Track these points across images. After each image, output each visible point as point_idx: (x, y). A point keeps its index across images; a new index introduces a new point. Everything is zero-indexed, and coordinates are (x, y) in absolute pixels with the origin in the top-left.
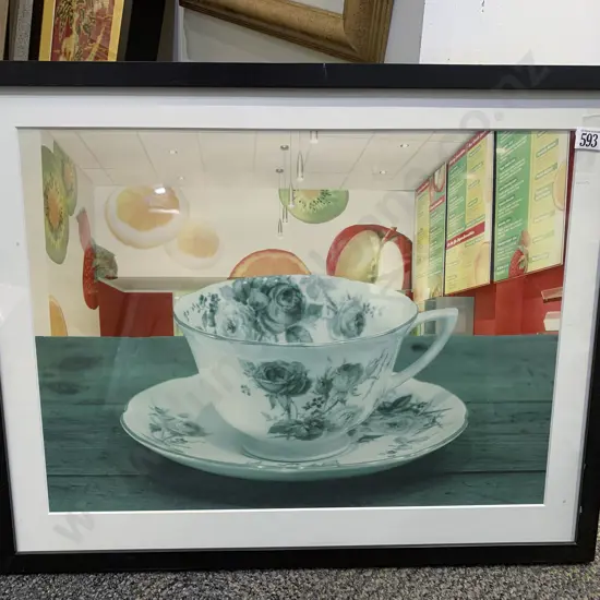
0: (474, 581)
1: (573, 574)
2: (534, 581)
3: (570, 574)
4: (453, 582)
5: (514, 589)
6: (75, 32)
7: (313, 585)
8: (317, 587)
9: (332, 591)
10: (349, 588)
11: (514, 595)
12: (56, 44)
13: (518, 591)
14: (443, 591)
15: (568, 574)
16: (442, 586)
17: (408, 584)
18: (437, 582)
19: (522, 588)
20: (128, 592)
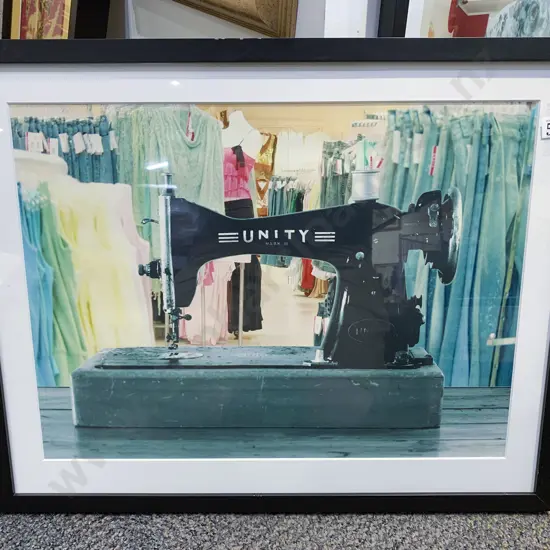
0: (380, 525)
1: (475, 522)
2: (436, 527)
3: (472, 522)
4: (360, 525)
5: (417, 533)
6: (38, 9)
7: (229, 523)
8: (232, 526)
9: (246, 529)
10: (261, 527)
11: (415, 539)
12: (24, 22)
13: (420, 536)
14: (349, 534)
15: (469, 521)
16: (348, 528)
17: (317, 525)
18: (345, 524)
19: (424, 533)
20: (62, 523)
